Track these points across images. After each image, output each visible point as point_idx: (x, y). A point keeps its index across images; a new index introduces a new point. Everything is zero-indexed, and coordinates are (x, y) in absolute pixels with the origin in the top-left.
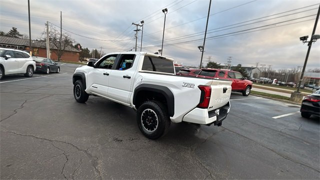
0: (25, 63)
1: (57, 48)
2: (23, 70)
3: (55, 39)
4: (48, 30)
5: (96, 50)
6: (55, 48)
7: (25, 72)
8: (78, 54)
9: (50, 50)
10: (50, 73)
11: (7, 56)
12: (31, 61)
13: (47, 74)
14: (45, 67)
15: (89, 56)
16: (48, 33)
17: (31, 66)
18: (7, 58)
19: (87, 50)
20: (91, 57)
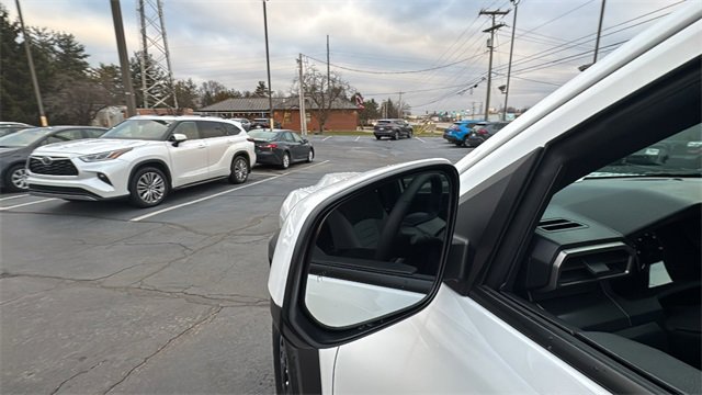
0: (226, 148)
1: (317, 107)
2: (221, 167)
3: (314, 88)
4: (301, 71)
5: (390, 101)
6: (316, 106)
7: (229, 172)
8: (355, 112)
9: (307, 111)
10: (292, 165)
11: (178, 136)
12: (242, 142)
13: (283, 168)
14: (278, 152)
15: (377, 116)
16: (301, 77)
17: (242, 155)
18: (176, 144)
19: (372, 104)
20: (381, 117)
